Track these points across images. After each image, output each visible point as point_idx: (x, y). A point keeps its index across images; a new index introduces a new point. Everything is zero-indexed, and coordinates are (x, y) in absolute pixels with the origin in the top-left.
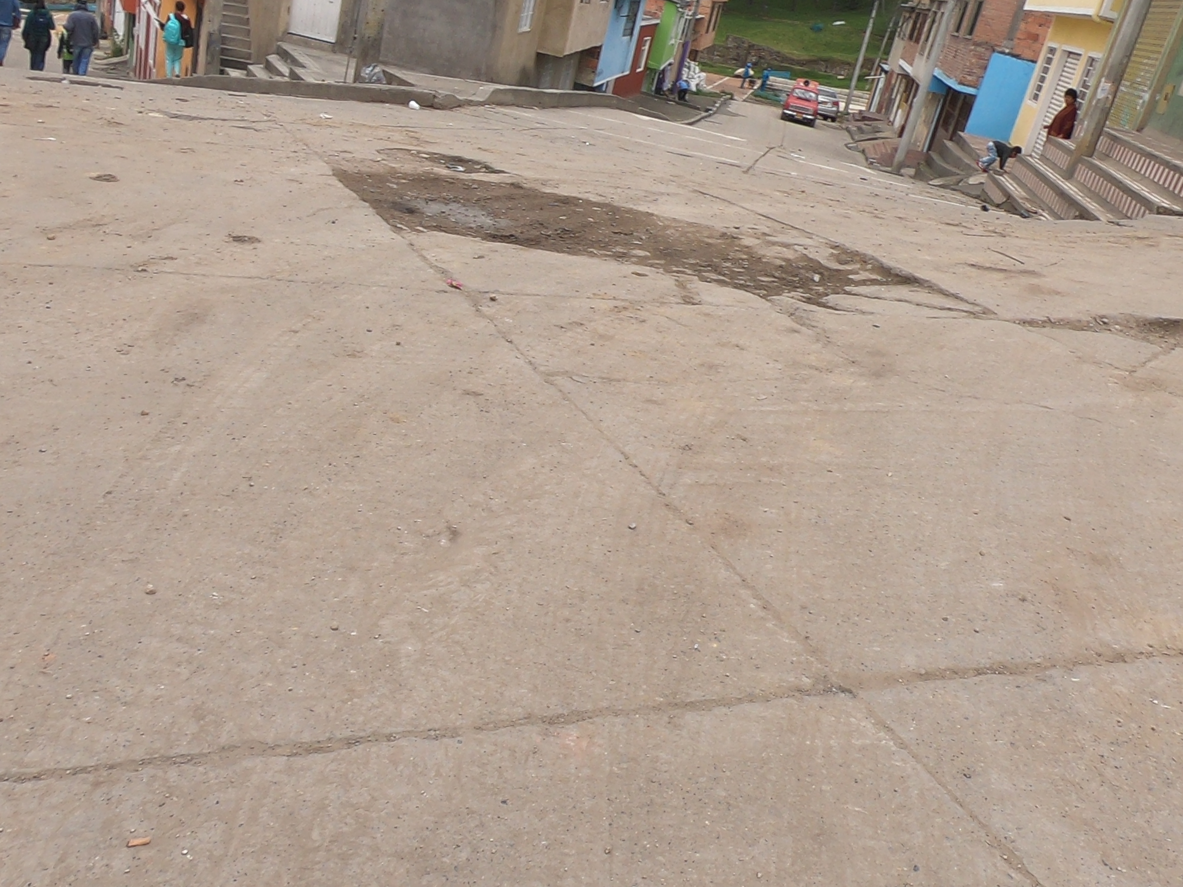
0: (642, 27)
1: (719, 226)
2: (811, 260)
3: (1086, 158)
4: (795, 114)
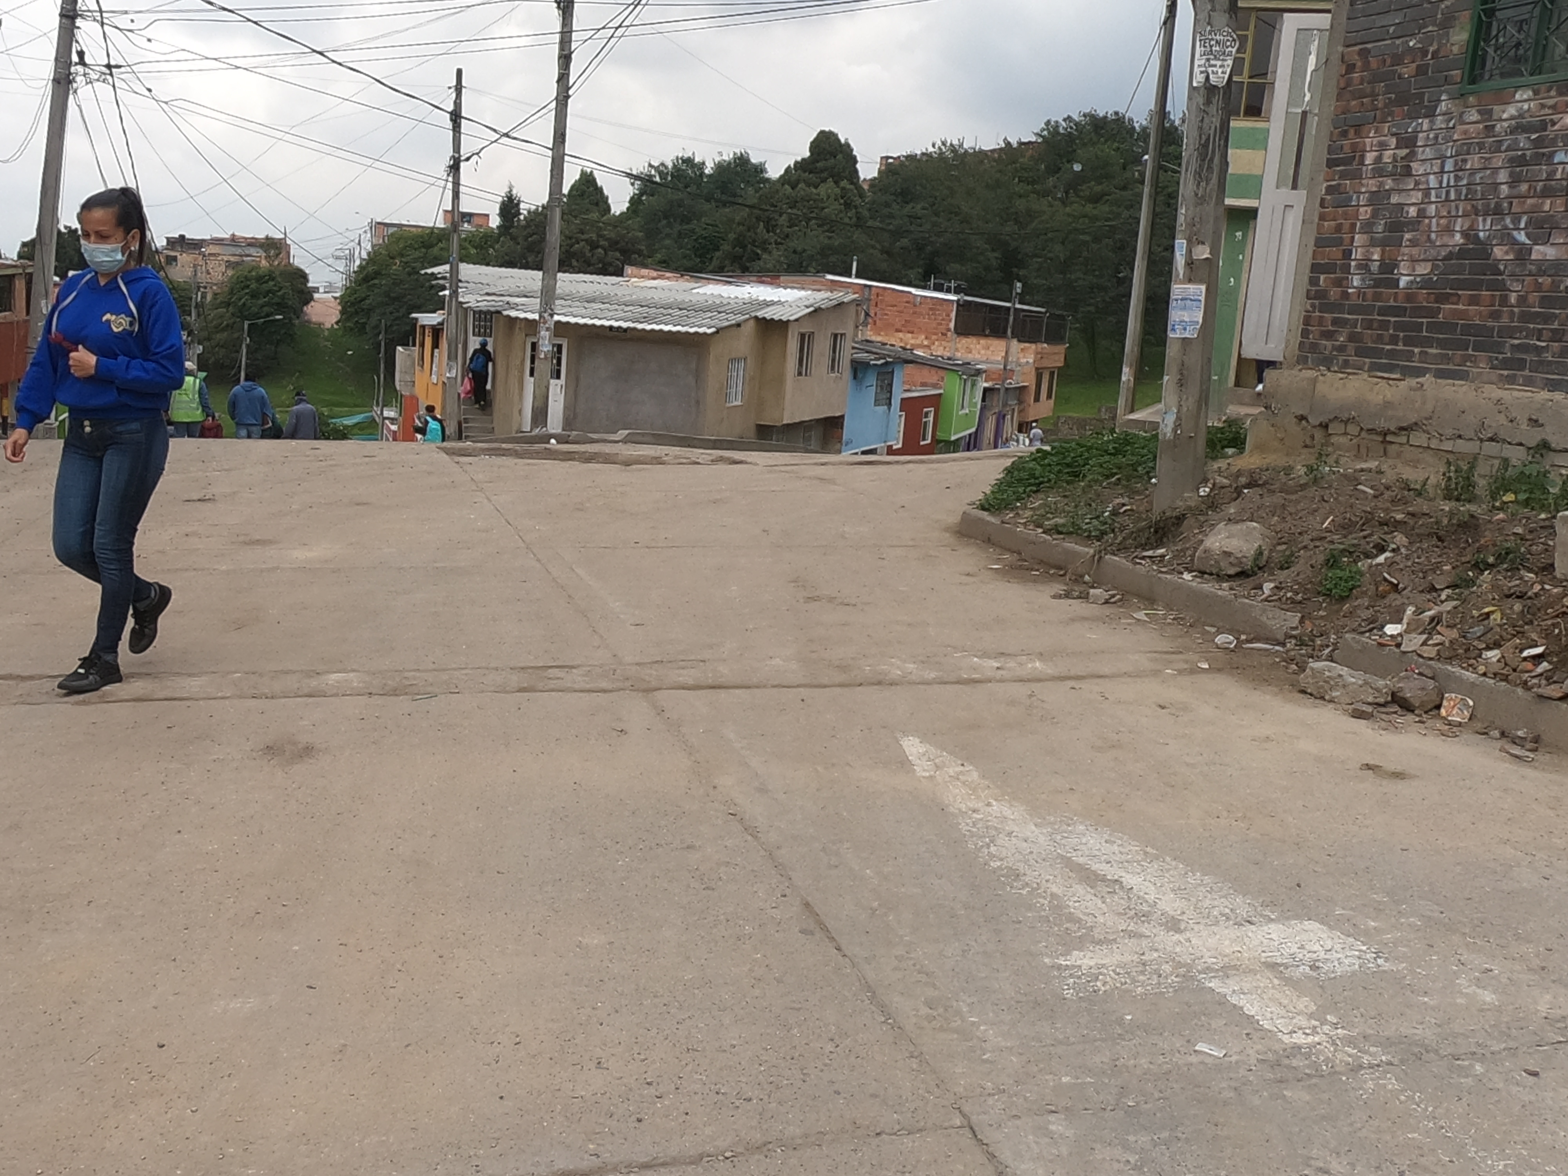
0: (904, 398)
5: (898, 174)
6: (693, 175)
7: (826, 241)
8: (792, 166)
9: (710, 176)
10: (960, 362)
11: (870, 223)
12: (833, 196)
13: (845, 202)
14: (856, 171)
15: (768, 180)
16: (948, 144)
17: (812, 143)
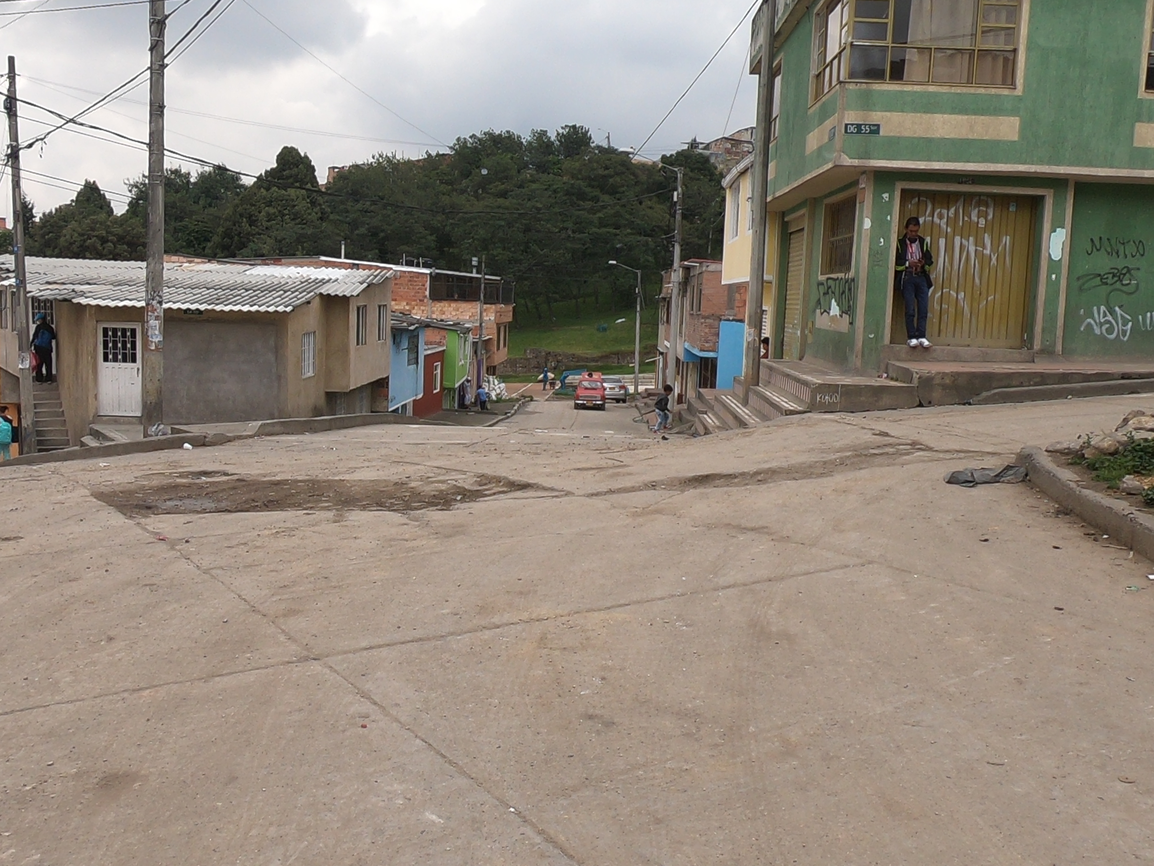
0: (425, 356)
1: (395, 478)
2: (459, 487)
3: (752, 387)
4: (585, 402)
5: (348, 179)
6: (180, 183)
7: (301, 232)
8: (263, 174)
9: (195, 184)
10: (451, 323)
11: (332, 217)
12: (301, 198)
13: (311, 200)
14: (315, 177)
15: (243, 186)
16: (384, 156)
17: (278, 156)
